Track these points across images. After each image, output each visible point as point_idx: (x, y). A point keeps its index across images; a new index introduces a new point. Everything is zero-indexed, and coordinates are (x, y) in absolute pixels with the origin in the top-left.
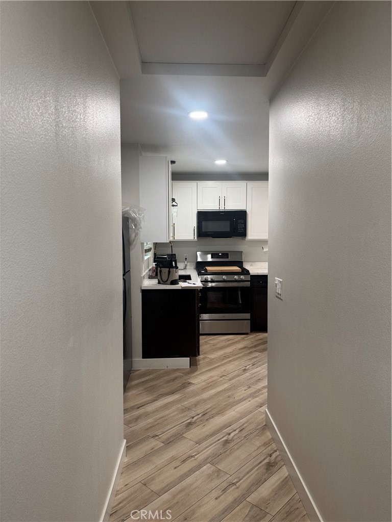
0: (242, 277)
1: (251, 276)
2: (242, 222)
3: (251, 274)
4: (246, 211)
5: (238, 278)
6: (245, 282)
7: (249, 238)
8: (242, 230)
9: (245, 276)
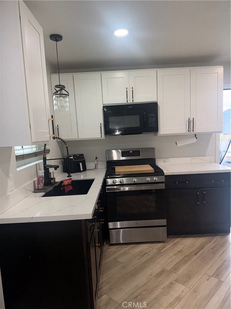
0: (155, 179)
1: (166, 176)
2: (153, 116)
3: (165, 175)
4: (157, 103)
5: (150, 180)
6: (160, 184)
7: (161, 133)
8: (154, 125)
9: (158, 178)
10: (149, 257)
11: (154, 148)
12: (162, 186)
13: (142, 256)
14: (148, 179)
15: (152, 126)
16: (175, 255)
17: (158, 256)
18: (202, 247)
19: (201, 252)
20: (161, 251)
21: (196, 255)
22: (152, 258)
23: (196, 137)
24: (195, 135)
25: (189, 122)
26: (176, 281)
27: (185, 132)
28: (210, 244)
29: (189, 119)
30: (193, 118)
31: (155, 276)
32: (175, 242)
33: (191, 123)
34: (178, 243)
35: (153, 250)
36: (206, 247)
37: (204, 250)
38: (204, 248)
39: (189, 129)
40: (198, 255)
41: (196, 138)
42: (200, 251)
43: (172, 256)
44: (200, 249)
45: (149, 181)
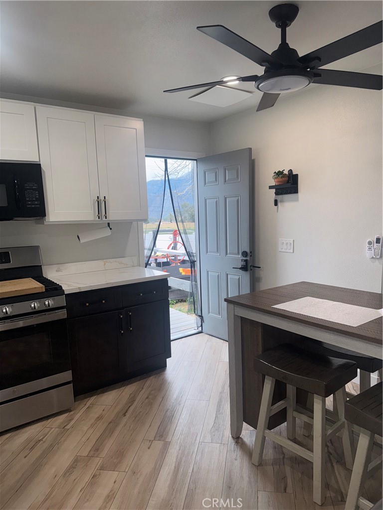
0: (47, 302)
1: (67, 295)
2: (34, 187)
3: (66, 293)
4: (40, 164)
5: (39, 305)
6: (57, 311)
7: (51, 220)
8: (37, 204)
9: (53, 300)
10: (45, 445)
11: (38, 247)
12: (62, 314)
13: (33, 448)
14: (35, 305)
15: (33, 206)
16: (92, 426)
17: (63, 439)
18: (132, 400)
19: (132, 408)
20: (67, 427)
21: (125, 416)
22: (51, 446)
23: (109, 227)
24: (109, 224)
25: (98, 202)
26: (102, 468)
27: (93, 219)
28: (143, 391)
29: (98, 198)
30: (105, 197)
31: (65, 475)
32: (88, 404)
33: (101, 205)
34: (92, 404)
35: (52, 431)
36: (138, 398)
37: (136, 403)
38: (135, 401)
39: (99, 214)
40: (128, 415)
41: (111, 229)
42: (130, 407)
43: (88, 429)
44: (129, 405)
45: (36, 308)
